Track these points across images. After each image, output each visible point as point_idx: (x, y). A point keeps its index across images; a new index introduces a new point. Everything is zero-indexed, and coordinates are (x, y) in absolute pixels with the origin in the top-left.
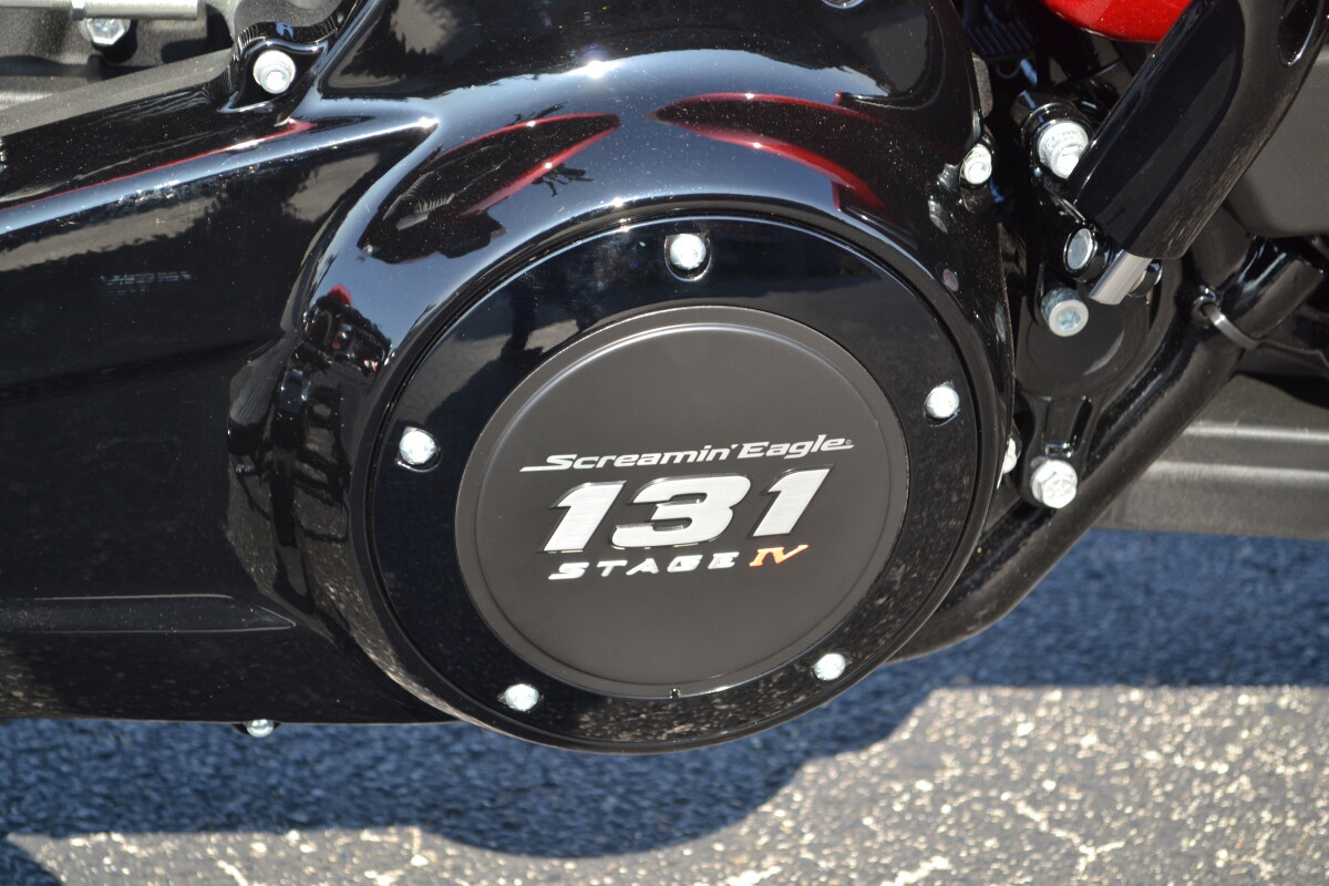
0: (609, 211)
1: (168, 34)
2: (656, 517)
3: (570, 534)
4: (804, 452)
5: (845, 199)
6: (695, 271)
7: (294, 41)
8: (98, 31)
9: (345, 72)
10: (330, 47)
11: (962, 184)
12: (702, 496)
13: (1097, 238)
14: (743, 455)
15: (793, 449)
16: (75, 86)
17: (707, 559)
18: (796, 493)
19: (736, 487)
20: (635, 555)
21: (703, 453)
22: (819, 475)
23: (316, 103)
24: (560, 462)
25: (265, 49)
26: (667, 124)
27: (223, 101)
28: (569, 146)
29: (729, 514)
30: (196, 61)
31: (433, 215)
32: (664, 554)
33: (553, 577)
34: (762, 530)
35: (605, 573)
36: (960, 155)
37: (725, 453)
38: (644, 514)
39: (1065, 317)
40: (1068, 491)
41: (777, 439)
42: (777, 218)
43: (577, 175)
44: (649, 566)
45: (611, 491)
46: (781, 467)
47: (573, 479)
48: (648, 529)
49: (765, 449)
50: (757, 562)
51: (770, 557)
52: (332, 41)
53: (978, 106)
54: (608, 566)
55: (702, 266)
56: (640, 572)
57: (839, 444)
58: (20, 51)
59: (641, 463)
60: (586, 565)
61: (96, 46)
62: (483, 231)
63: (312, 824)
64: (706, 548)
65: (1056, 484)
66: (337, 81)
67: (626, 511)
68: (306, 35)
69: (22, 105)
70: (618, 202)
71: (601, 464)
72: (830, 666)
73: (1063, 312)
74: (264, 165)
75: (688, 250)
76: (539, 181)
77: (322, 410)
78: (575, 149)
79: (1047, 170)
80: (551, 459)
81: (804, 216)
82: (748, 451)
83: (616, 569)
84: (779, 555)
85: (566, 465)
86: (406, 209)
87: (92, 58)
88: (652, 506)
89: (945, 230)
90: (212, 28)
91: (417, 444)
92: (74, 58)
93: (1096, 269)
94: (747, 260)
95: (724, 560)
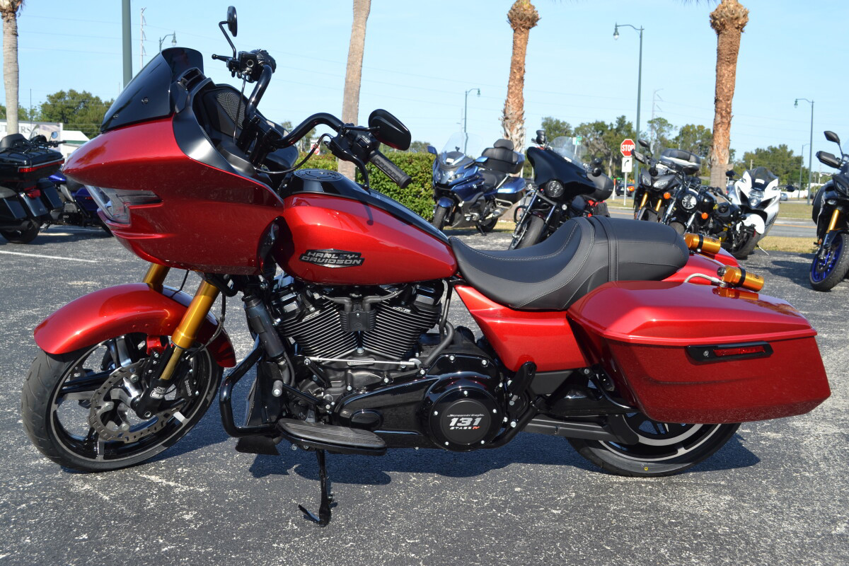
0: (458, 388)
1: (410, 368)
2: (462, 422)
3: (453, 424)
4: (479, 416)
5: (485, 389)
7: (424, 369)
8: (403, 367)
9: (431, 372)
11: (499, 387)
12: (467, 420)
13: (512, 393)
15: (477, 415)
16: (400, 373)
17: (468, 428)
18: (478, 421)
19: (471, 419)
20: (460, 427)
21: (467, 415)
22: (481, 419)
23: (427, 376)
24: (452, 415)
25: (422, 370)
26: (465, 379)
27: (417, 375)
28: (455, 381)
29: (470, 423)
30: (413, 371)
31: (439, 388)
32: (463, 427)
33: (450, 429)
34: (474, 425)
36: (499, 384)
37: (470, 415)
38: (460, 422)
39: (512, 403)
40: (515, 426)
41: (475, 414)
42: (476, 390)
43: (456, 384)
45: (457, 419)
46: (476, 417)
47: (453, 417)
48: (461, 424)
50: (473, 428)
52: (429, 369)
53: (501, 379)
54: (457, 428)
55: (467, 395)
56: (460, 429)
57: (482, 415)
58: (393, 369)
59: (460, 416)
60: (454, 428)
61: (402, 369)
62: (445, 390)
63: (422, 472)
64: (468, 426)
65: (513, 424)
67: (459, 421)
68: (427, 368)
69: (394, 375)
71: (456, 416)
72: (483, 442)
74: (421, 382)
75: (466, 393)
76: (451, 385)
77: (425, 411)
79: (508, 386)
81: (480, 390)
82: (472, 415)
84: (476, 428)
86: (436, 387)
89: (497, 393)
90: (415, 367)
91: (436, 413)
92: (400, 369)
93: (512, 396)
94: (473, 394)
95: (470, 428)
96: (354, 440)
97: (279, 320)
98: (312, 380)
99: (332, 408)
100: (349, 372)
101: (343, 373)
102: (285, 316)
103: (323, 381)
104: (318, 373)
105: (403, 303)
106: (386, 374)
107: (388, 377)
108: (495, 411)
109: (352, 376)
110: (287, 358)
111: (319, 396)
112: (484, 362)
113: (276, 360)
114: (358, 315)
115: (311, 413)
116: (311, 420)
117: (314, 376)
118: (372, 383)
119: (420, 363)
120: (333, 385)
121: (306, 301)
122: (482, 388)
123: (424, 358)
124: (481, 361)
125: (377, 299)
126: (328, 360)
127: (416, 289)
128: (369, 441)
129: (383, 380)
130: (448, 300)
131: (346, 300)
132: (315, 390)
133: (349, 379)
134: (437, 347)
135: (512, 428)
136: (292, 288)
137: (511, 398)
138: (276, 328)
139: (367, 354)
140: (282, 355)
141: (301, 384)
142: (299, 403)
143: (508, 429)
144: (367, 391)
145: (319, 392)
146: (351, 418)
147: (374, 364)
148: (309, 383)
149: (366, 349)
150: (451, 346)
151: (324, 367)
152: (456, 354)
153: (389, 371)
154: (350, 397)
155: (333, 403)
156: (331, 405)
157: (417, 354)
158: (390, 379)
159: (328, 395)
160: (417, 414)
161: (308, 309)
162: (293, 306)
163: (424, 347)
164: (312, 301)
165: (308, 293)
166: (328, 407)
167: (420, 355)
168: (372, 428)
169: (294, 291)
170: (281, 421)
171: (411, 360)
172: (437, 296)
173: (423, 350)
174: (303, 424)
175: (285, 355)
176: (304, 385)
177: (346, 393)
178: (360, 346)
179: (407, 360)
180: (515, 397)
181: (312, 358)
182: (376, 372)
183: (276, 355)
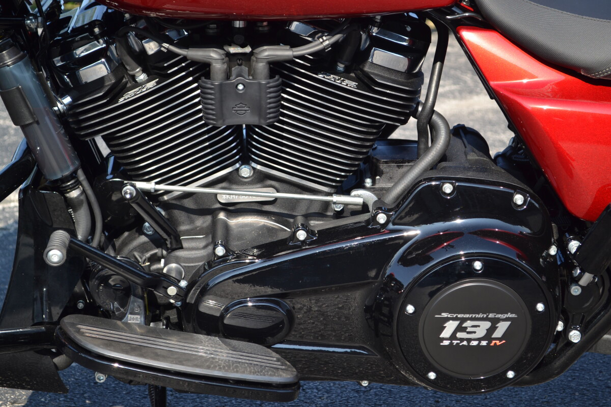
0: (460, 255)
1: (352, 209)
2: (467, 330)
3: (446, 333)
4: (505, 317)
5: (518, 256)
6: (479, 270)
7: (386, 212)
8: (336, 207)
9: (398, 219)
10: (395, 213)
11: (549, 255)
12: (479, 326)
13: (580, 269)
14: (489, 316)
15: (502, 316)
16: (330, 220)
17: (480, 343)
18: (502, 327)
19: (488, 324)
20: (462, 340)
21: (480, 315)
22: (509, 323)
23: (391, 226)
24: (444, 315)
25: (380, 213)
26: (475, 236)
27: (369, 225)
28: (451, 240)
29: (486, 331)
30: (362, 215)
31: (416, 255)
32: (469, 340)
33: (441, 344)
34: (494, 336)
35: (454, 344)
36: (548, 248)
37: (485, 316)
38: (464, 329)
39: (575, 291)
40: (578, 338)
41: (498, 313)
42: (500, 259)
43: (452, 247)
44: (465, 343)
45: (457, 323)
46: (498, 320)
47: (447, 319)
48: (465, 333)
49: (495, 315)
50: (492, 344)
51: (495, 343)
52: (396, 212)
53: (553, 236)
54: (455, 342)
55: (481, 269)
56: (463, 345)
57: (514, 316)
58: (317, 211)
59: (464, 317)
60: (450, 342)
61: (335, 211)
62: (430, 259)
64: (480, 340)
65: (575, 336)
66: (396, 221)
67: (460, 328)
68: (390, 210)
69: (317, 224)
70: (462, 253)
71: (454, 316)
72: (511, 374)
73: (575, 289)
74: (378, 240)
75: (478, 265)
76: (443, 248)
77: (386, 302)
78: (451, 241)
79: (570, 252)
80: (442, 314)
81: (507, 259)
82: (491, 316)
83: (457, 343)
84: (498, 343)
85: (446, 316)
86: (410, 253)
87: (334, 214)
88: (466, 328)
89: (544, 266)
90: (365, 208)
91: (410, 309)
92: (330, 213)
93: (580, 277)
94: (494, 269)
95: (484, 343)
96: (228, 366)
97: (67, 100)
98: (141, 232)
99: (183, 294)
100: (222, 216)
101: (209, 218)
102: (80, 89)
103: (165, 236)
104: (156, 218)
105: (341, 67)
106: (300, 220)
107: (305, 227)
108: (540, 307)
109: (227, 227)
110: (85, 184)
111: (155, 267)
112: (519, 199)
113: (59, 187)
114: (241, 87)
115: (137, 304)
116: (135, 319)
117: (147, 224)
118: (270, 240)
119: (375, 198)
120: (185, 245)
121: (128, 59)
122: (511, 254)
123: (382, 189)
124: (511, 196)
125: (283, 52)
126: (178, 189)
127: (370, 36)
128: (262, 369)
129: (294, 233)
130: (438, 64)
131: (213, 55)
132: (148, 255)
133: (220, 232)
134: (412, 167)
135: (571, 344)
136: (97, 30)
137: (576, 281)
138: (61, 117)
139: (261, 179)
140: (73, 175)
141: (118, 242)
142: (111, 282)
143: (561, 345)
144: (258, 257)
145: (155, 259)
146: (222, 316)
147: (274, 202)
148: (134, 239)
149: (259, 167)
150: (444, 164)
151: (167, 206)
152: (458, 180)
153: (307, 216)
154: (222, 270)
155: (183, 284)
156: (179, 288)
157: (368, 182)
158: (310, 232)
159: (173, 265)
160: (368, 309)
161: (133, 77)
162: (99, 70)
163: (383, 167)
164: (141, 58)
165: (133, 40)
166: (172, 291)
167: (374, 182)
168: (270, 339)
169: (102, 35)
170: (67, 319)
171: (354, 193)
172: (415, 53)
173: (381, 173)
174: (116, 328)
175: (81, 175)
176: (125, 244)
177: (213, 262)
178: (246, 161)
179: (347, 193)
180: (587, 278)
181: (140, 185)
182: (279, 217)
183: (59, 176)
